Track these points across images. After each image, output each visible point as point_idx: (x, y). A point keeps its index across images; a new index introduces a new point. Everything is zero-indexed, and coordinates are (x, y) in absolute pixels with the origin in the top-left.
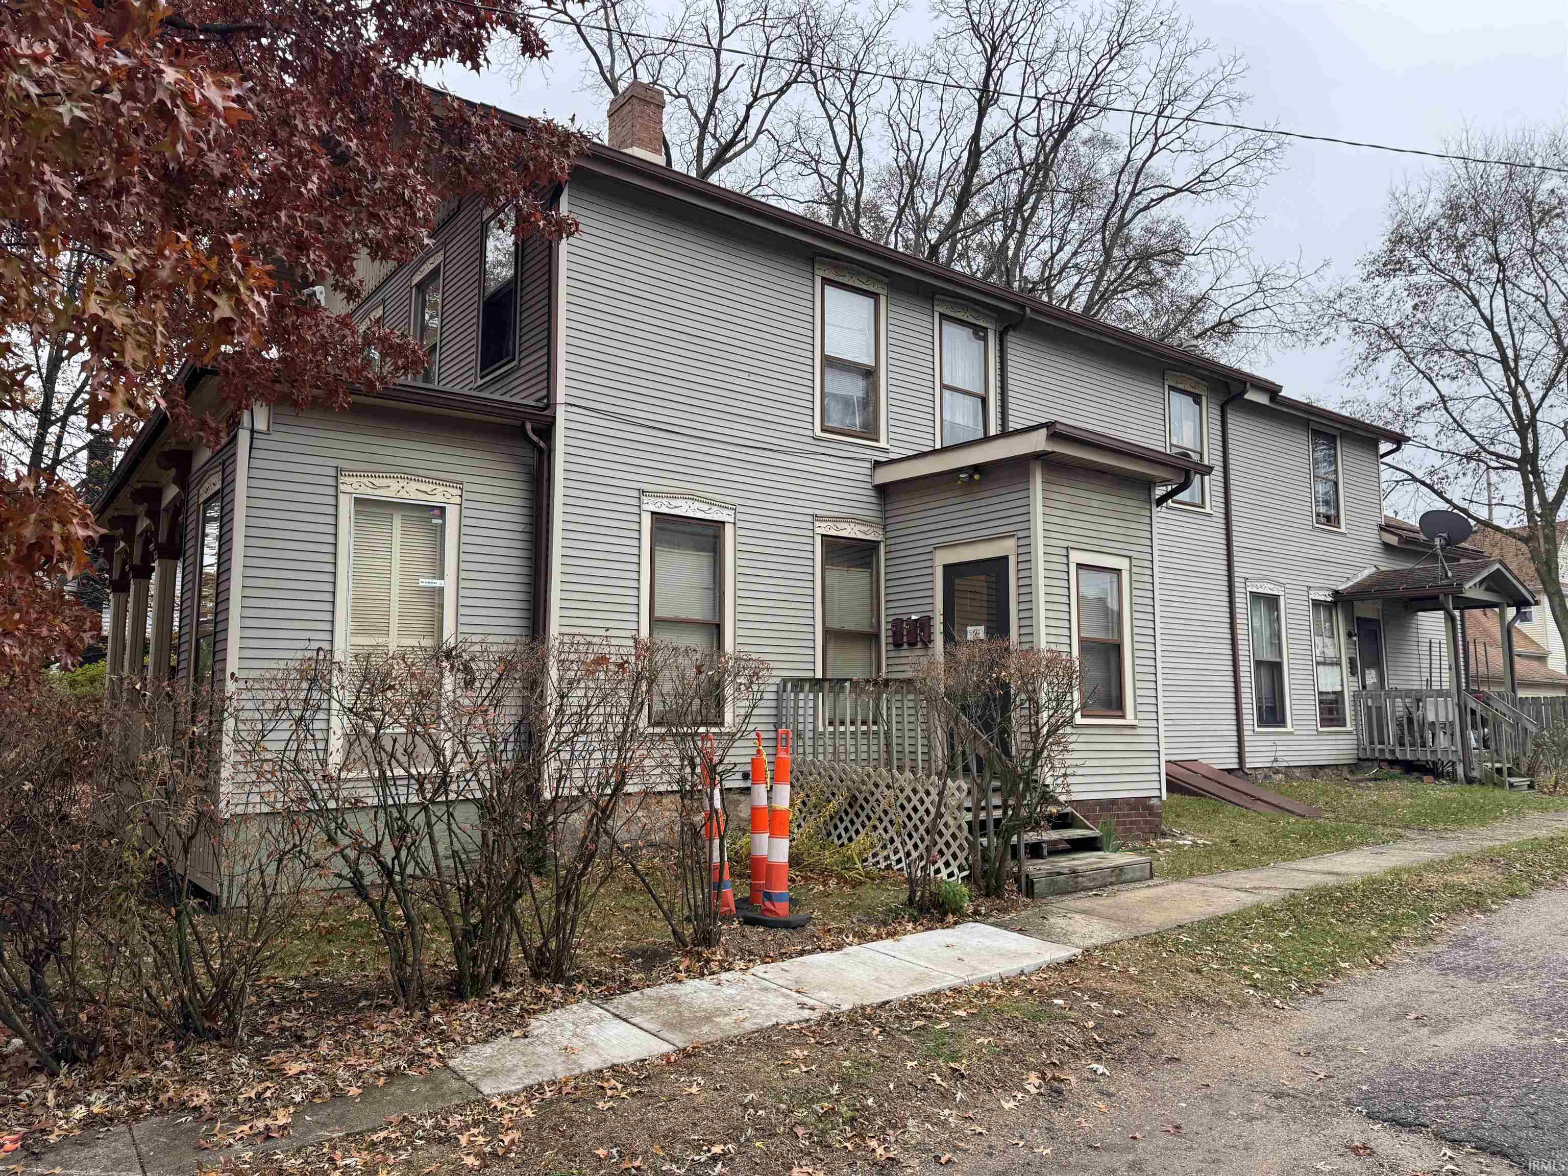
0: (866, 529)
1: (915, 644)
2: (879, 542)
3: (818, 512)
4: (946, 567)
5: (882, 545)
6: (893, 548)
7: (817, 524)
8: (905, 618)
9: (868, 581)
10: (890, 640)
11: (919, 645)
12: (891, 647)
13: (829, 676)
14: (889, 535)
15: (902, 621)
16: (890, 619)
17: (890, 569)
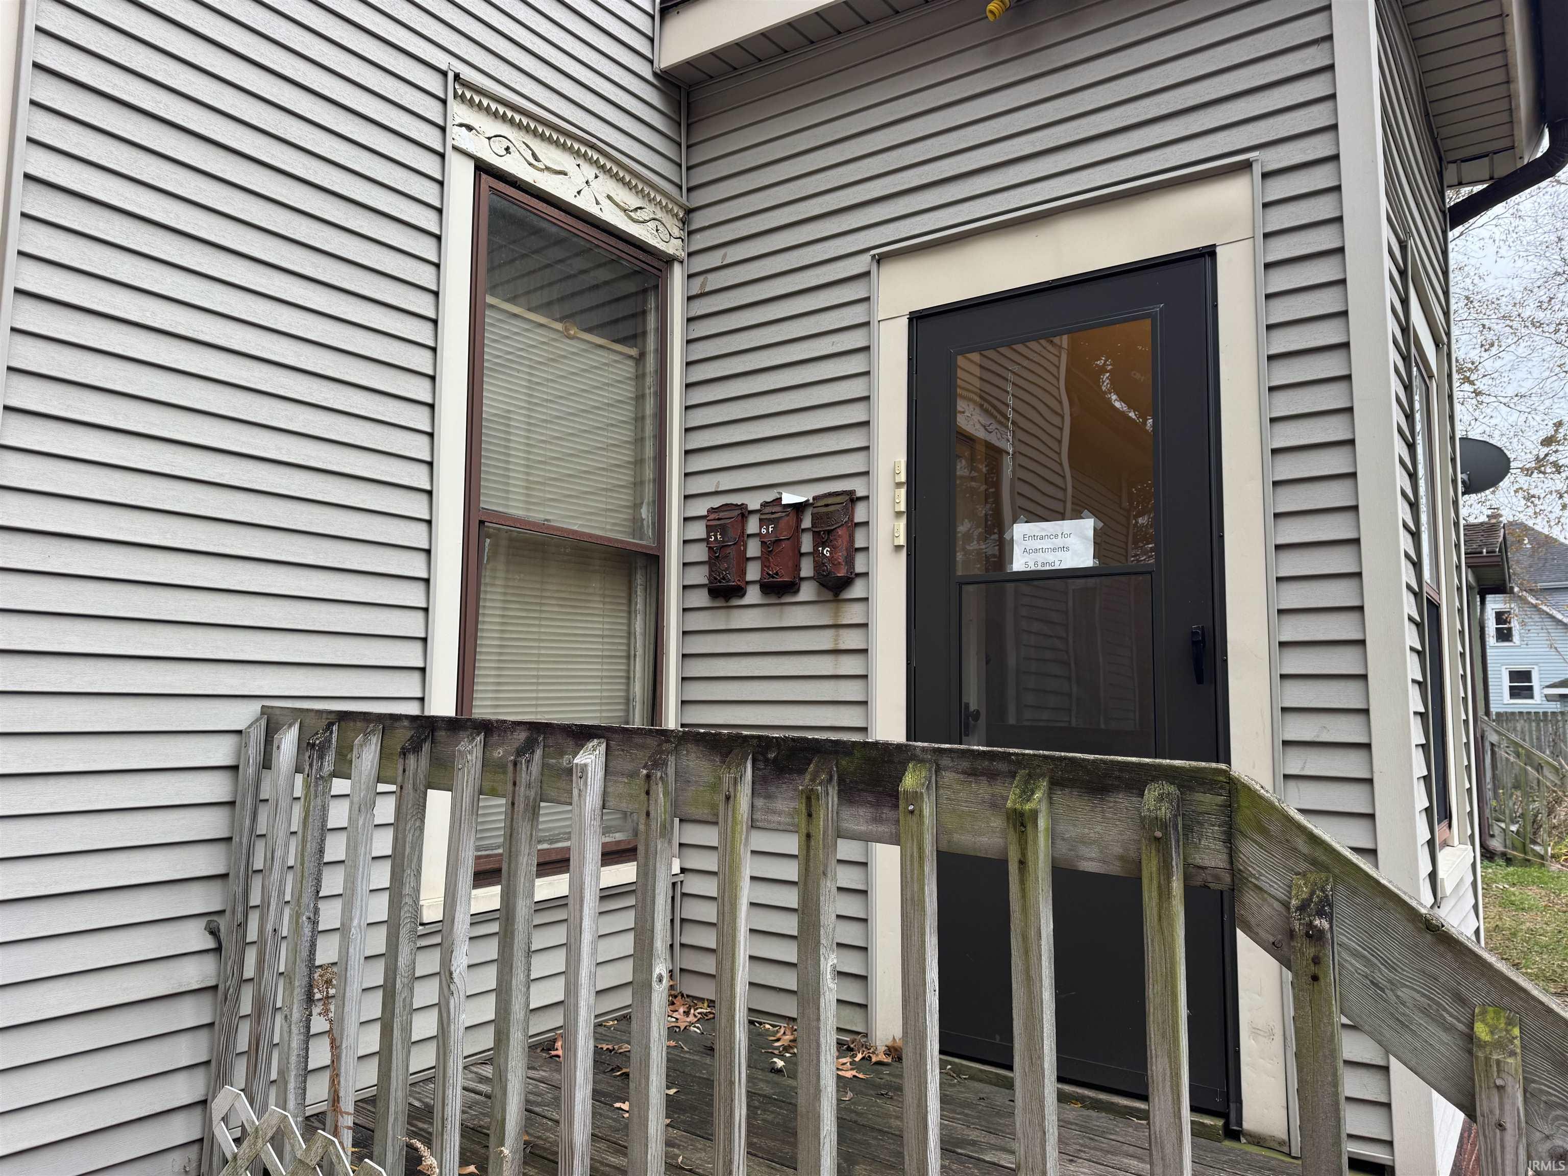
0: (631, 200)
1: (792, 587)
2: (669, 260)
3: (468, 74)
4: (917, 319)
5: (678, 274)
6: (716, 281)
7: (459, 112)
8: (754, 502)
9: (627, 391)
10: (699, 576)
11: (807, 592)
12: (700, 599)
13: (482, 710)
14: (700, 241)
15: (744, 513)
16: (700, 508)
17: (701, 351)
